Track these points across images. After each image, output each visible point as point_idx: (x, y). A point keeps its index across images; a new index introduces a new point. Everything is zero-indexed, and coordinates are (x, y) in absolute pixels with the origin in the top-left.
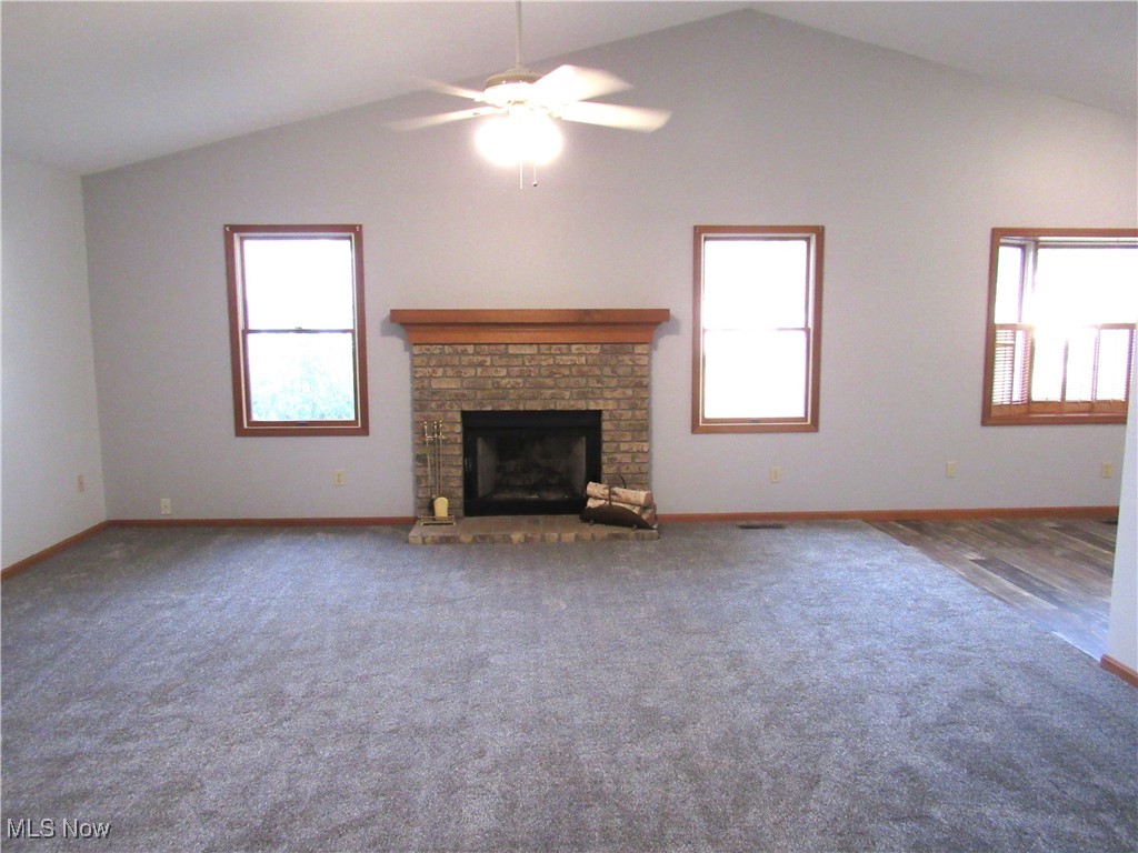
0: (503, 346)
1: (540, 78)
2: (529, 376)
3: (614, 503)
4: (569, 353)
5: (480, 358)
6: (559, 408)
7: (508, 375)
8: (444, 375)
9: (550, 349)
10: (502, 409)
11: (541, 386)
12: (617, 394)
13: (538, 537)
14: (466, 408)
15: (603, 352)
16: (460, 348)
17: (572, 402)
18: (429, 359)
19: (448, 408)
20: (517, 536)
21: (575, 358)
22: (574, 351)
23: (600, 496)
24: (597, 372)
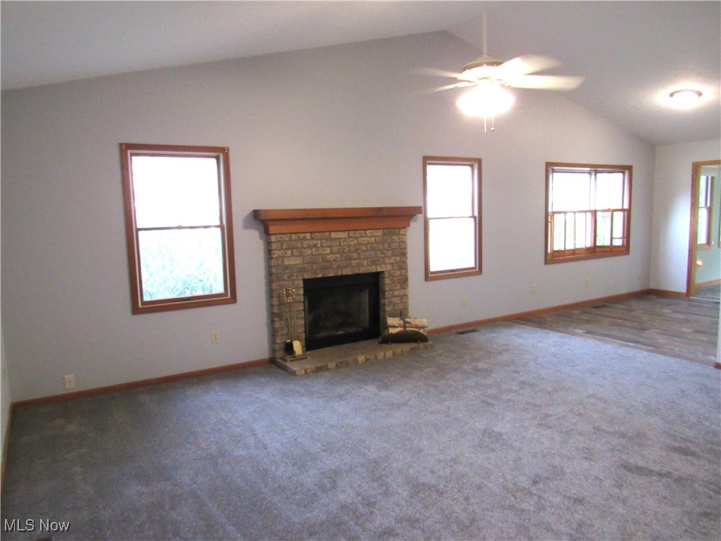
0: (328, 233)
1: (503, 63)
2: (344, 252)
3: (407, 329)
4: (366, 236)
5: (314, 242)
6: (361, 272)
7: (332, 253)
8: (292, 255)
9: (355, 234)
10: (328, 275)
11: (350, 259)
12: (392, 260)
13: (373, 357)
14: (306, 277)
15: (384, 234)
16: (302, 235)
17: (368, 268)
18: (282, 244)
19: (295, 278)
20: (361, 359)
21: (368, 239)
22: (368, 235)
23: (397, 325)
24: (381, 247)
